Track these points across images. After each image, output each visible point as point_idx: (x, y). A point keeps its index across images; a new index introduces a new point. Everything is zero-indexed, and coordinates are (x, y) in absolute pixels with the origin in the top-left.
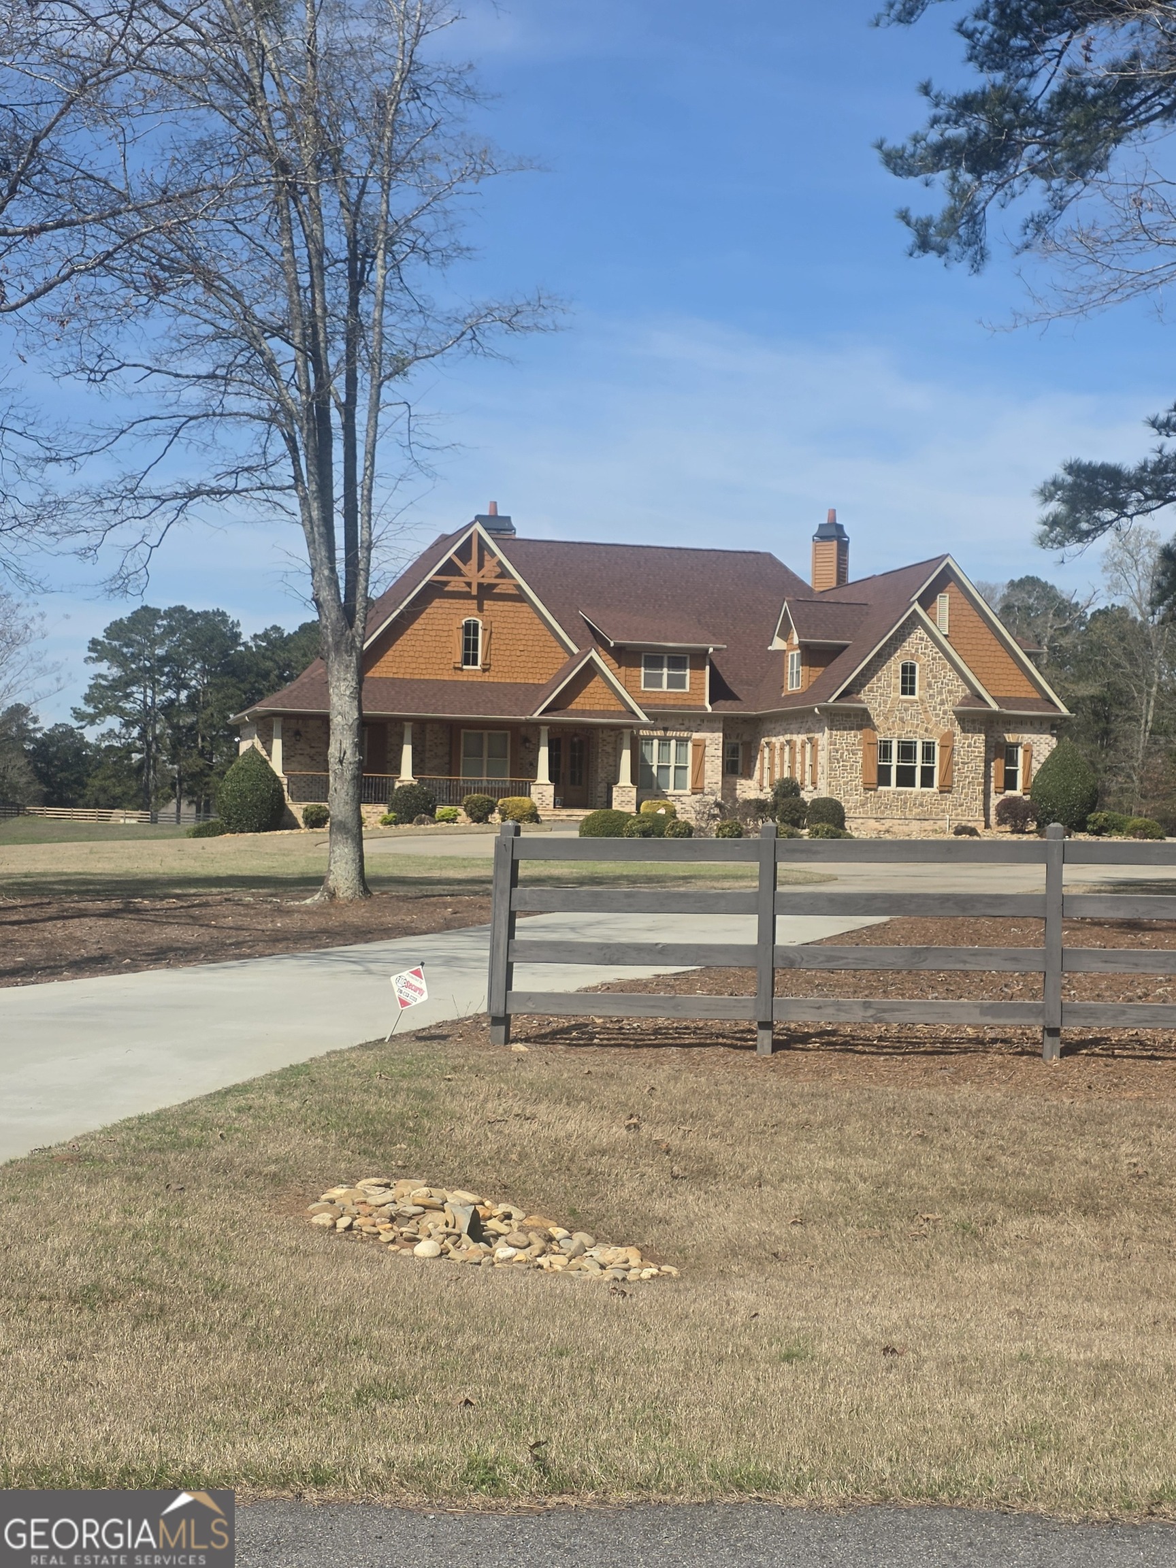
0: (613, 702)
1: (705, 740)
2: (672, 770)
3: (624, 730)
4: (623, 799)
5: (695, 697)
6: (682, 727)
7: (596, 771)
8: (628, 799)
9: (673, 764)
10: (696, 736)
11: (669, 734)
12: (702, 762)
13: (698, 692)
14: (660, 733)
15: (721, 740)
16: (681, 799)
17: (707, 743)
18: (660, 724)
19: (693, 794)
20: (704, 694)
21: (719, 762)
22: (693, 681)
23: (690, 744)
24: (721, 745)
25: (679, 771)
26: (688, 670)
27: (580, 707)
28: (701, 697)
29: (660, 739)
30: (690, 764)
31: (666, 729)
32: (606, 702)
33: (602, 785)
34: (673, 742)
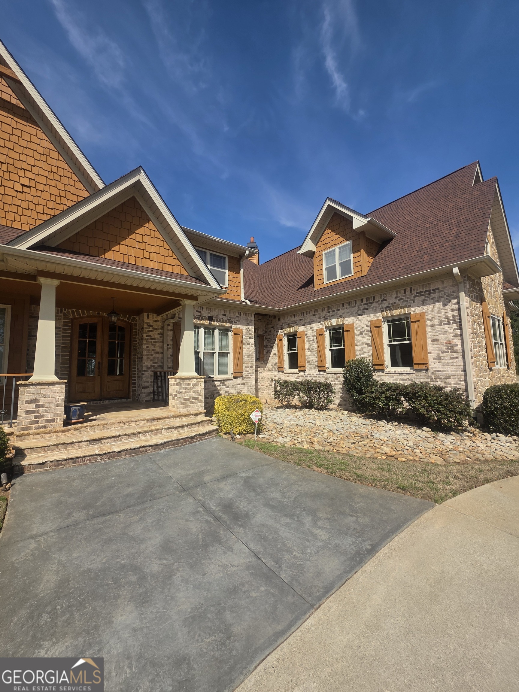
0: (170, 261)
1: (242, 330)
2: (216, 356)
3: (187, 302)
4: (187, 395)
5: (233, 293)
6: (225, 318)
7: (141, 359)
8: (194, 395)
9: (217, 350)
10: (235, 326)
11: (213, 323)
12: (241, 349)
13: (235, 289)
14: (206, 322)
15: (253, 330)
16: (226, 383)
17: (244, 332)
18: (205, 313)
19: (235, 378)
20: (240, 291)
21: (253, 349)
22: (231, 279)
23: (230, 334)
24: (253, 334)
25: (221, 358)
26: (227, 271)
27: (118, 258)
28: (237, 293)
29: (206, 328)
30: (231, 350)
31: (210, 319)
32: (161, 259)
33: (146, 374)
34: (216, 332)
